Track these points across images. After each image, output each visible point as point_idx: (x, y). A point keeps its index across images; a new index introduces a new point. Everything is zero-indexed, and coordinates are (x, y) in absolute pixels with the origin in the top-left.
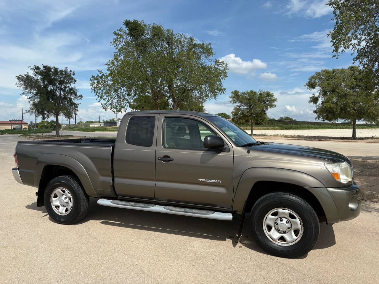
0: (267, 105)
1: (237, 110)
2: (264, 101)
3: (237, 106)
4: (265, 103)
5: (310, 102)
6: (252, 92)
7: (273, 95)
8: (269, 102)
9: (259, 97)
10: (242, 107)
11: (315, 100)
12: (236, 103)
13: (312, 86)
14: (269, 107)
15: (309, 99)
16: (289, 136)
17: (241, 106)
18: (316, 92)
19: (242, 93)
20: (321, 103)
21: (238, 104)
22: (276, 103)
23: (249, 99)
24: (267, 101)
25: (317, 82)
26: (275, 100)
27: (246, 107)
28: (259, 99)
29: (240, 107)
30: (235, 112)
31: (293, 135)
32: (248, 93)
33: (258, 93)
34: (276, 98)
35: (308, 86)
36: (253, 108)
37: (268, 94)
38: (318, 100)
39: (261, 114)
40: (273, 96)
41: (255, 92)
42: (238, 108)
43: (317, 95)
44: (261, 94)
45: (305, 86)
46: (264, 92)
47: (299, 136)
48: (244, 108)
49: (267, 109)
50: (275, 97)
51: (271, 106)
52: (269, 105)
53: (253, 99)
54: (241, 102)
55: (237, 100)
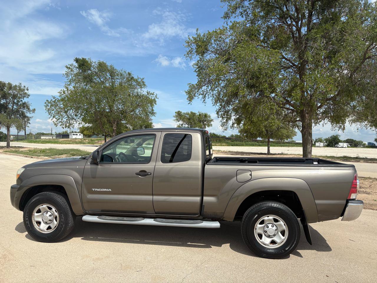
0: (205, 124)
2: (203, 121)
3: (180, 124)
4: (203, 123)
6: (192, 113)
7: (210, 117)
8: (206, 122)
10: (184, 126)
12: (179, 121)
19: (184, 113)
21: (181, 122)
22: (212, 123)
23: (189, 119)
26: (212, 120)
28: (199, 119)
29: (182, 125)
31: (226, 150)
32: (188, 114)
33: (198, 114)
36: (193, 126)
37: (206, 116)
41: (195, 114)
44: (200, 115)
46: (202, 114)
47: (230, 151)
48: (186, 126)
50: (212, 118)
51: (209, 126)
52: (207, 125)
53: (193, 119)
54: (184, 121)
55: (180, 119)
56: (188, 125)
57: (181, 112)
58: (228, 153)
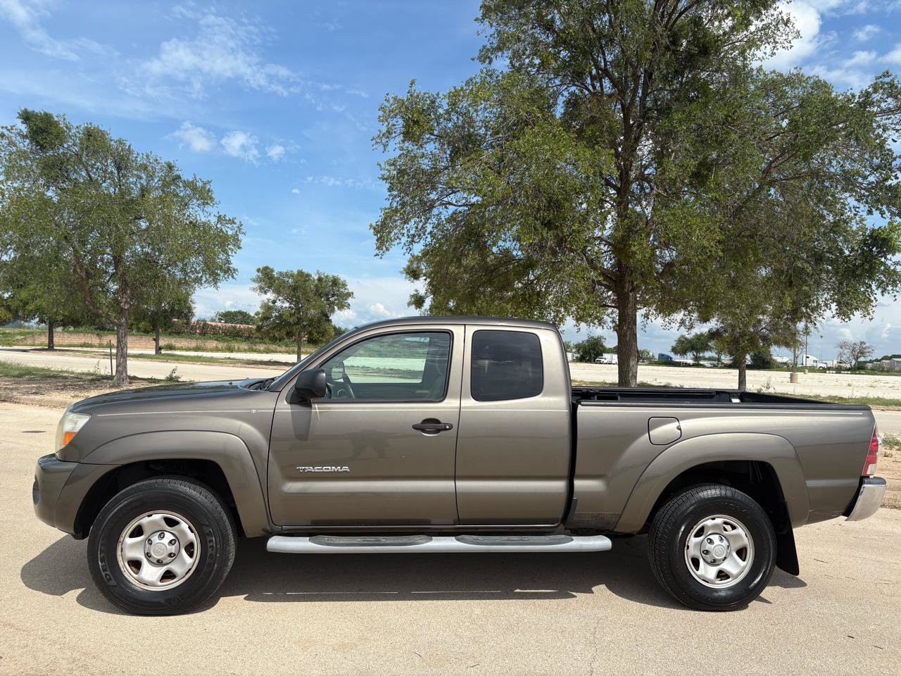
0: (333, 303)
1: (268, 308)
2: (327, 295)
3: (268, 300)
4: (328, 299)
5: (409, 304)
6: (300, 273)
7: (344, 285)
8: (336, 297)
9: (316, 286)
10: (278, 304)
11: (418, 301)
12: (266, 293)
13: (413, 274)
14: (336, 308)
15: (408, 299)
16: (373, 369)
17: (278, 301)
18: (421, 286)
19: (281, 273)
20: (428, 308)
21: (271, 296)
22: (350, 300)
23: (295, 289)
24: (333, 296)
25: (423, 267)
26: (349, 295)
27: (287, 305)
28: (317, 290)
29: (274, 302)
30: (263, 313)
32: (292, 276)
33: (316, 278)
34: (350, 291)
35: (407, 273)
36: (302, 306)
37: (335, 282)
38: (424, 301)
39: (319, 321)
40: (346, 285)
41: (308, 275)
42: (271, 304)
43: (422, 292)
44: (320, 279)
45: (401, 272)
46: (327, 277)
47: (392, 370)
48: (284, 305)
49: (333, 311)
50: (350, 288)
51: (341, 307)
52: (337, 305)
53: (304, 289)
54: (278, 292)
55: (269, 287)
56: (290, 304)
57: (272, 271)
58: (387, 373)
